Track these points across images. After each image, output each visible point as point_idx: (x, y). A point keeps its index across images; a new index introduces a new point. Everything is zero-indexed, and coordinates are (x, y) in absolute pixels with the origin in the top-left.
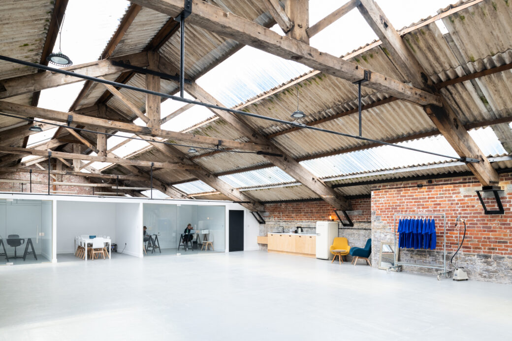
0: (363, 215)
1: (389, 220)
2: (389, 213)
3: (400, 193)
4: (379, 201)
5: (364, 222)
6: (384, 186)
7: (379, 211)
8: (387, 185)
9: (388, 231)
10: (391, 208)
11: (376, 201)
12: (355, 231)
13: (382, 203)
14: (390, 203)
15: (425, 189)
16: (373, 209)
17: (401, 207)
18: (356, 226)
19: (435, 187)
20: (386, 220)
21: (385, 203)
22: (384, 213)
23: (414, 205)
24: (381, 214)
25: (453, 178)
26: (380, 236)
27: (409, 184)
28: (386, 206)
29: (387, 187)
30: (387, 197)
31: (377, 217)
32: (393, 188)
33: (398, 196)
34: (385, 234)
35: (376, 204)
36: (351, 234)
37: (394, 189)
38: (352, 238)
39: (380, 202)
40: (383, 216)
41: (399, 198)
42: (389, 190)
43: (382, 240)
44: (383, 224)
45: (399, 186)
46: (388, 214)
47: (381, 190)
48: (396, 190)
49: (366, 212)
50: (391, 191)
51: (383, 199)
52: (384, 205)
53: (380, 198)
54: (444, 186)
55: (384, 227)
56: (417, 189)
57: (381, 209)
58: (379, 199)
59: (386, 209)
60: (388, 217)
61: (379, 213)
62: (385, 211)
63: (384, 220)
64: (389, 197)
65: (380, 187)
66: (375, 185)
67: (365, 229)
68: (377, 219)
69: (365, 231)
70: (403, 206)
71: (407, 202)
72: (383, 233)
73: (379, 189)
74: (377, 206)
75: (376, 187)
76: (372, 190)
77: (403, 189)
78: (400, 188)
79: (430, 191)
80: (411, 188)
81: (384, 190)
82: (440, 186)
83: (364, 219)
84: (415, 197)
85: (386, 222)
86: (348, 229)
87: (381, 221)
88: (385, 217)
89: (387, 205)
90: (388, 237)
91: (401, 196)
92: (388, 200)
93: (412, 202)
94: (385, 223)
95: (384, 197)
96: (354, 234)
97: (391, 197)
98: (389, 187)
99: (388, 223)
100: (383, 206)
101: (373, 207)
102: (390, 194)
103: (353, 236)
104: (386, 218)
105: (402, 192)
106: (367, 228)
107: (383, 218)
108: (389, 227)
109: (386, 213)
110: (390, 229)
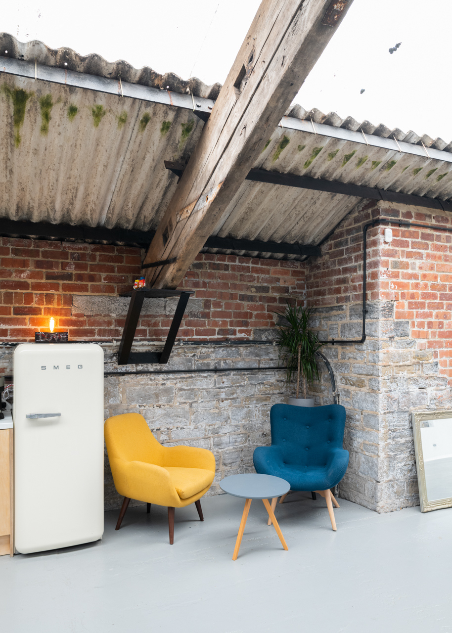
0: (206, 315)
1: (434, 334)
2: (434, 312)
4: (406, 266)
5: (217, 342)
6: (420, 216)
7: (406, 304)
8: (430, 216)
9: (431, 373)
10: (438, 294)
11: (396, 265)
12: (173, 382)
13: (415, 277)
14: (436, 277)
16: (387, 295)
18: (176, 360)
20: (425, 335)
21: (424, 276)
22: (421, 311)
24: (410, 315)
26: (408, 393)
28: (426, 286)
29: (428, 222)
30: (428, 256)
31: (398, 324)
34: (422, 383)
35: (396, 276)
36: (157, 395)
38: (159, 411)
39: (410, 271)
40: (417, 320)
42: (436, 233)
43: (414, 404)
44: (415, 349)
46: (431, 315)
47: (412, 229)
49: (217, 305)
50: (438, 238)
51: (418, 262)
52: (421, 282)
53: (409, 255)
55: (420, 360)
57: (413, 296)
58: (405, 260)
59: (425, 296)
60: (430, 325)
61: (406, 309)
62: (422, 305)
63: (418, 335)
64: (434, 257)
65: (408, 215)
66: (394, 205)
67: (216, 370)
68: (399, 330)
69: (215, 376)
72: (416, 382)
73: (407, 225)
74: (400, 285)
75: (396, 213)
76: (385, 222)
81: (421, 231)
83: (213, 332)
85: (424, 341)
86: (137, 373)
87: (410, 338)
88: (421, 325)
89: (430, 284)
90: (431, 392)
92: (432, 268)
94: (422, 346)
95: (420, 256)
96: (168, 391)
97: (440, 258)
98: (433, 222)
99: (431, 344)
100: (417, 286)
101: (386, 285)
102: (437, 248)
103: (163, 400)
104: (426, 329)
106: (223, 365)
107: (416, 329)
108: (432, 360)
109: (426, 310)
110: (436, 364)
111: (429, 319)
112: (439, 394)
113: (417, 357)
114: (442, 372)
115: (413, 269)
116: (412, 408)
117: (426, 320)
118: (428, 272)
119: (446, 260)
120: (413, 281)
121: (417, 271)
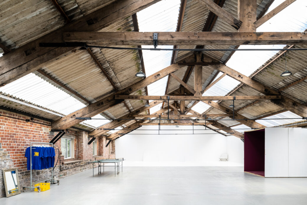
1: (8, 147)
2: (8, 141)
3: (15, 123)
6: (4, 113)
7: (1, 138)
8: (7, 113)
9: (7, 158)
10: (9, 136)
13: (3, 130)
14: (9, 131)
15: (29, 124)
17: (17, 136)
19: (34, 123)
20: (6, 147)
21: (6, 130)
22: (4, 140)
23: (24, 135)
25: (40, 120)
27: (21, 117)
28: (6, 133)
32: (11, 117)
33: (14, 126)
34: (5, 161)
37: (12, 119)
40: (3, 143)
41: (15, 127)
42: (9, 118)
43: (3, 167)
44: (3, 151)
45: (15, 117)
46: (7, 142)
47: (2, 117)
48: (13, 119)
51: (4, 126)
53: (1, 124)
54: (37, 124)
56: (25, 123)
57: (2, 136)
59: (6, 136)
60: (7, 144)
62: (5, 139)
63: (4, 147)
64: (8, 125)
65: (1, 112)
70: (18, 135)
71: (20, 132)
72: (3, 161)
77: (18, 120)
78: (16, 118)
79: (31, 126)
80: (22, 121)
81: (4, 117)
82: (36, 124)
84: (24, 129)
85: (6, 149)
87: (2, 148)
88: (5, 144)
89: (7, 133)
90: (8, 164)
91: (17, 126)
92: (8, 128)
93: (22, 132)
94: (5, 151)
95: (4, 125)
97: (10, 125)
98: (8, 115)
99: (7, 150)
100: (3, 133)
102: (9, 122)
105: (17, 123)
107: (3, 146)
108: (8, 155)
109: (6, 140)
110: (9, 156)
111: (7, 143)
112: (10, 164)
113: (4, 154)
114: (11, 158)
115: (2, 128)
116: (2, 169)
117: (6, 143)
118: (6, 129)
119: (12, 126)
120: (2, 132)
121: (3, 129)
